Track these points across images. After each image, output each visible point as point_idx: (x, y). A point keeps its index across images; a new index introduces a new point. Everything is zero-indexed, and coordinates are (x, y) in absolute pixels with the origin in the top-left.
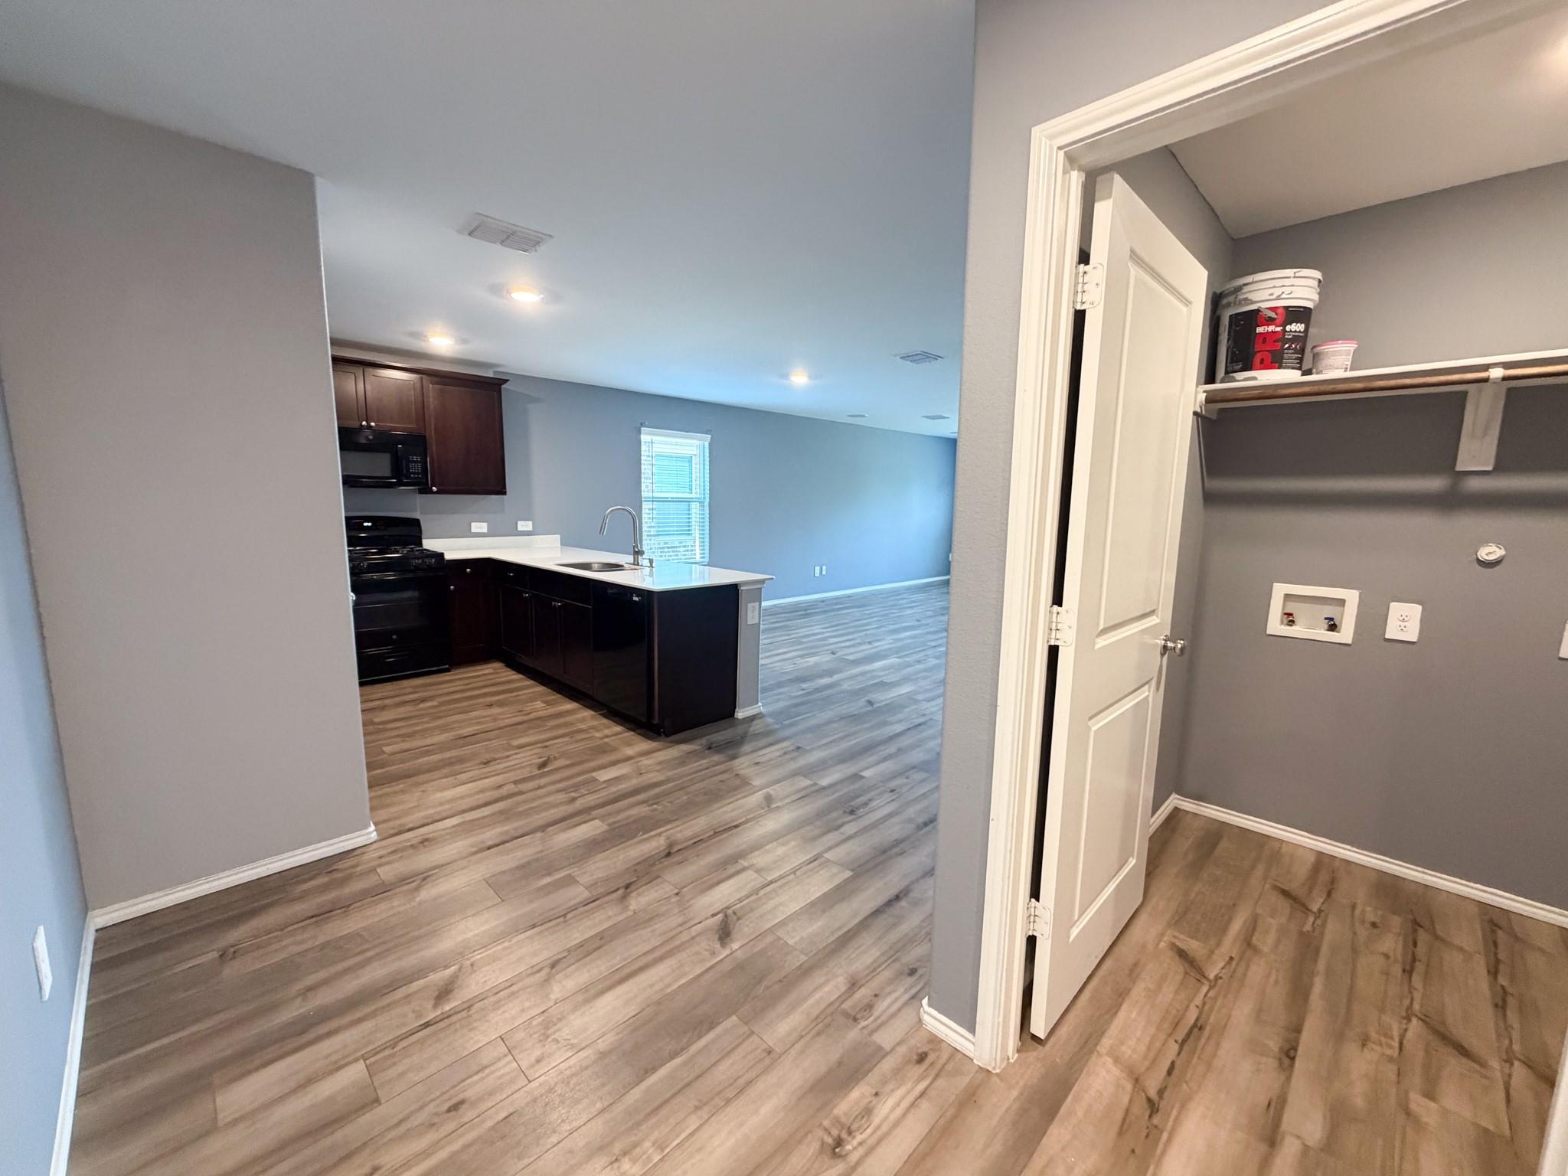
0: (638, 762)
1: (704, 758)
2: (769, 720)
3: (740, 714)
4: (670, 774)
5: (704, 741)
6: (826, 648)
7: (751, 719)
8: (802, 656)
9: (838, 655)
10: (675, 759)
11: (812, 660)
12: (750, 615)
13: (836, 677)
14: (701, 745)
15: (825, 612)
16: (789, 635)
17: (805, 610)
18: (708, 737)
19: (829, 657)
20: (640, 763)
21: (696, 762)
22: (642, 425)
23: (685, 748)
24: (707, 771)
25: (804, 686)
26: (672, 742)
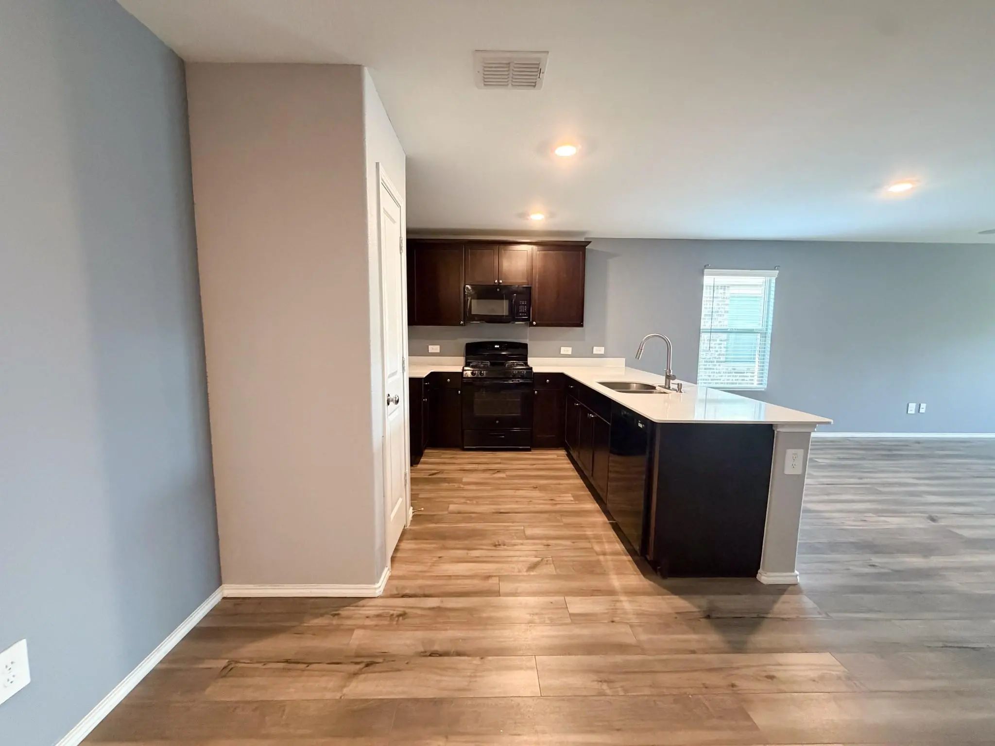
0: (617, 601)
1: (695, 631)
2: (808, 603)
3: (766, 577)
4: (643, 637)
5: (703, 601)
6: (921, 508)
7: (780, 590)
8: (877, 512)
9: (942, 523)
10: (659, 615)
11: (894, 522)
12: (788, 462)
13: (935, 561)
14: (699, 607)
15: (922, 457)
16: (861, 478)
17: (890, 450)
18: (712, 597)
19: (926, 524)
20: (618, 604)
21: (683, 633)
22: (705, 267)
23: (679, 603)
24: (693, 656)
25: (876, 559)
26: (665, 587)
